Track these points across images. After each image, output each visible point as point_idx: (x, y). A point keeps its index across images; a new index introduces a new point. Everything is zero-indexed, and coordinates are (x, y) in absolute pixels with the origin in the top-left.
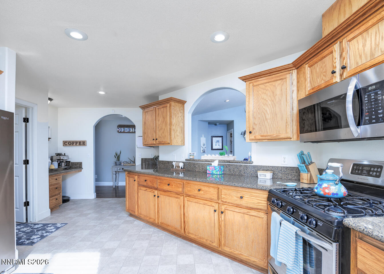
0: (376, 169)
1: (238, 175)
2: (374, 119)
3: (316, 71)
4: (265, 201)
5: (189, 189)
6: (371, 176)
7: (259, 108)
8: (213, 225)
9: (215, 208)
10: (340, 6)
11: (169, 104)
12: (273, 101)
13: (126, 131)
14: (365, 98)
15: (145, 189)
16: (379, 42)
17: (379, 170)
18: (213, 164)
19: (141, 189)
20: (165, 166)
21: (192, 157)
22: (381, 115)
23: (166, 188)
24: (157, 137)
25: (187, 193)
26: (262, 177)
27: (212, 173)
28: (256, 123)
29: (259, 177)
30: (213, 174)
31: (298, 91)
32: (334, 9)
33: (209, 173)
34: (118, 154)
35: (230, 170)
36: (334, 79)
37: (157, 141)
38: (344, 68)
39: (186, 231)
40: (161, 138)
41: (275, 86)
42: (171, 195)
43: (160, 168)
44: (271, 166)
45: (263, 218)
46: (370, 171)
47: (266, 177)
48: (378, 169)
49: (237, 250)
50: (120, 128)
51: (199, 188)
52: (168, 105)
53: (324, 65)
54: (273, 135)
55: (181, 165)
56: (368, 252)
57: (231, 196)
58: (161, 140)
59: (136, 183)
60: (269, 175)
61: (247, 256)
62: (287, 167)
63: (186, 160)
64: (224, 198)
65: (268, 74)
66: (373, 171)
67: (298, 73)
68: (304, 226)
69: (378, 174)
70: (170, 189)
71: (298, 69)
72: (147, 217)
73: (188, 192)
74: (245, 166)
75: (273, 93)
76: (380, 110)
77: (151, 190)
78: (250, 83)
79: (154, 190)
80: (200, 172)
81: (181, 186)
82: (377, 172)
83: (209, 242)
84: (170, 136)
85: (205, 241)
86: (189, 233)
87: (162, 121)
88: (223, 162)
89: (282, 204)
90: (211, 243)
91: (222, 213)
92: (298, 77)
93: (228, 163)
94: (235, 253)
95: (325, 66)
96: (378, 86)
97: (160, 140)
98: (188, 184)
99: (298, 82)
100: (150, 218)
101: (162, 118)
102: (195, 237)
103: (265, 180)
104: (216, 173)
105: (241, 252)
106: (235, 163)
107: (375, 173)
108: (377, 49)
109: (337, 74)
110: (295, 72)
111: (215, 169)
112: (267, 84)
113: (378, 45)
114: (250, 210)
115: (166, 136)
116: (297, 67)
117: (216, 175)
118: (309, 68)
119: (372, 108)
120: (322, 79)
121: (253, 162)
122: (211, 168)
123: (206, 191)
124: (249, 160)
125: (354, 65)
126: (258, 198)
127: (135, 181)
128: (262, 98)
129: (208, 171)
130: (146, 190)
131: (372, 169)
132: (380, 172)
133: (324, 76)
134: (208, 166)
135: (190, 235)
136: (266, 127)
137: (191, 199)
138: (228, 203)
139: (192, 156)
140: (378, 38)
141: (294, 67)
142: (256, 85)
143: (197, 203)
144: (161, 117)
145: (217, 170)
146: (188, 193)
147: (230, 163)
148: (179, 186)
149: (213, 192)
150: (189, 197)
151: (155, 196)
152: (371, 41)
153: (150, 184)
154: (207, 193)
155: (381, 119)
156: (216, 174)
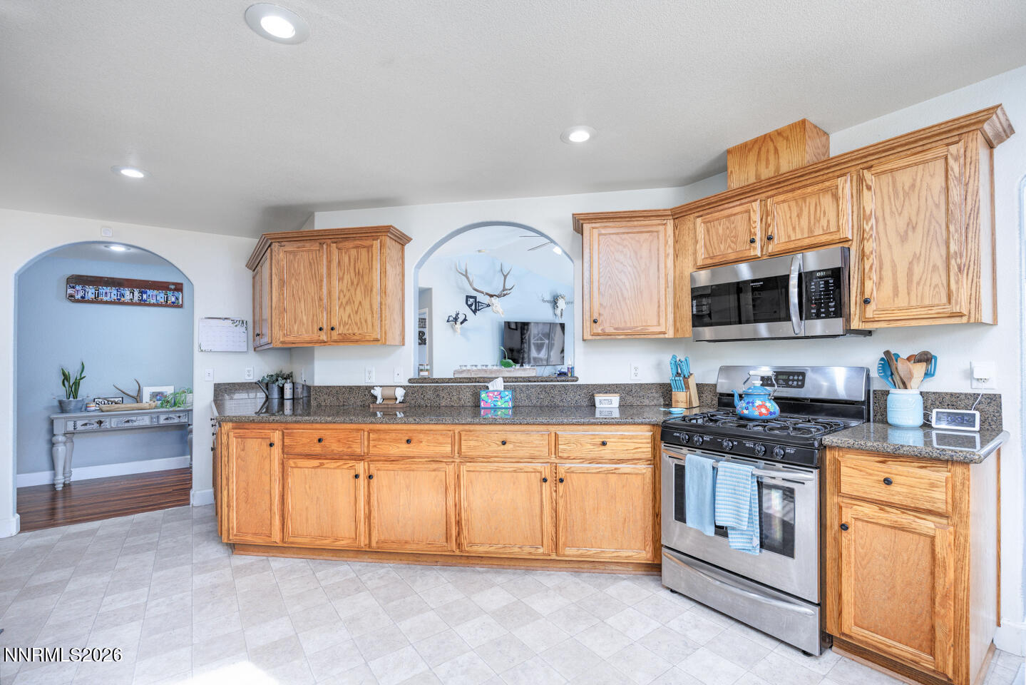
0: (796, 378)
1: (547, 406)
2: (823, 313)
3: (717, 233)
4: (648, 443)
5: (472, 443)
6: (791, 386)
7: (609, 277)
8: (537, 511)
9: (543, 473)
10: (760, 149)
11: (379, 241)
12: (635, 267)
13: (105, 299)
14: (811, 285)
15: (316, 463)
16: (820, 217)
17: (801, 378)
18: (491, 386)
19: (299, 465)
20: (338, 399)
21: (425, 374)
22: (833, 309)
23: (404, 449)
24: (335, 323)
25: (467, 454)
26: (604, 406)
27: (495, 405)
28: (605, 304)
29: (597, 404)
30: (496, 408)
31: (676, 256)
32: (750, 150)
33: (488, 407)
34: (74, 374)
35: (528, 397)
36: (752, 250)
37: (335, 333)
38: (770, 238)
39: (465, 542)
40: (347, 327)
41: (639, 242)
42: (414, 466)
43: (319, 406)
44: (613, 385)
45: (643, 474)
46: (789, 380)
47: (611, 404)
48: (798, 376)
49: (592, 548)
50: (78, 288)
51: (503, 438)
52: (377, 244)
53: (733, 226)
54: (637, 327)
55: (400, 393)
56: (856, 469)
57: (581, 444)
58: (350, 331)
59: (276, 451)
60: (615, 400)
61: (613, 552)
62: (642, 385)
63: (410, 381)
64: (564, 450)
65: (628, 217)
66: (793, 380)
67: (675, 227)
68: (757, 462)
69: (800, 383)
70: (413, 452)
71: (676, 221)
72: (326, 538)
73: (468, 452)
74: (563, 386)
75: (636, 253)
76: (832, 302)
77: (341, 463)
78: (593, 228)
79: (351, 463)
80: (453, 406)
81: (449, 440)
82: (798, 380)
83: (527, 549)
84: (381, 321)
85: (516, 550)
86: (472, 544)
87: (352, 283)
88: (513, 382)
89: (703, 439)
90: (532, 550)
91: (561, 481)
92: (677, 233)
93: (524, 382)
94: (589, 553)
95: (735, 228)
96: (830, 273)
97: (345, 332)
98: (468, 433)
99: (676, 242)
100: (336, 540)
101: (353, 275)
102: (491, 548)
103: (611, 410)
104: (503, 406)
105: (601, 548)
106: (542, 381)
107: (795, 383)
108: (817, 225)
109: (758, 244)
110: (670, 224)
111: (501, 398)
112: (626, 236)
113: (819, 221)
114: (619, 463)
115: (366, 321)
116: (676, 217)
117: (503, 410)
118: (702, 224)
119: (821, 299)
120: (729, 246)
121: (577, 378)
122: (491, 395)
123: (521, 443)
124: (569, 375)
125: (783, 237)
126: (635, 441)
127: (271, 445)
128: (615, 259)
129: (482, 404)
130: (322, 464)
131: (791, 378)
132: (803, 381)
133: (732, 242)
134: (482, 392)
135: (475, 548)
136: (623, 314)
137: (478, 466)
138: (574, 459)
139: (427, 370)
140: (818, 212)
141: (672, 215)
142: (605, 235)
143: (496, 471)
144: (348, 270)
145: (507, 398)
146: (470, 454)
147: (530, 381)
148: (441, 439)
149: (537, 442)
150: (470, 462)
151: (357, 476)
152: (809, 212)
153: (336, 447)
154: (523, 447)
155: (832, 313)
156: (504, 408)
